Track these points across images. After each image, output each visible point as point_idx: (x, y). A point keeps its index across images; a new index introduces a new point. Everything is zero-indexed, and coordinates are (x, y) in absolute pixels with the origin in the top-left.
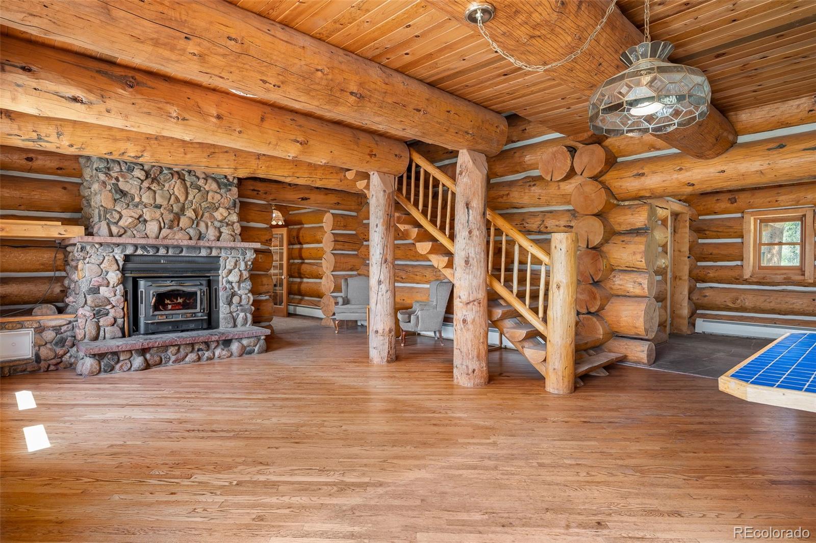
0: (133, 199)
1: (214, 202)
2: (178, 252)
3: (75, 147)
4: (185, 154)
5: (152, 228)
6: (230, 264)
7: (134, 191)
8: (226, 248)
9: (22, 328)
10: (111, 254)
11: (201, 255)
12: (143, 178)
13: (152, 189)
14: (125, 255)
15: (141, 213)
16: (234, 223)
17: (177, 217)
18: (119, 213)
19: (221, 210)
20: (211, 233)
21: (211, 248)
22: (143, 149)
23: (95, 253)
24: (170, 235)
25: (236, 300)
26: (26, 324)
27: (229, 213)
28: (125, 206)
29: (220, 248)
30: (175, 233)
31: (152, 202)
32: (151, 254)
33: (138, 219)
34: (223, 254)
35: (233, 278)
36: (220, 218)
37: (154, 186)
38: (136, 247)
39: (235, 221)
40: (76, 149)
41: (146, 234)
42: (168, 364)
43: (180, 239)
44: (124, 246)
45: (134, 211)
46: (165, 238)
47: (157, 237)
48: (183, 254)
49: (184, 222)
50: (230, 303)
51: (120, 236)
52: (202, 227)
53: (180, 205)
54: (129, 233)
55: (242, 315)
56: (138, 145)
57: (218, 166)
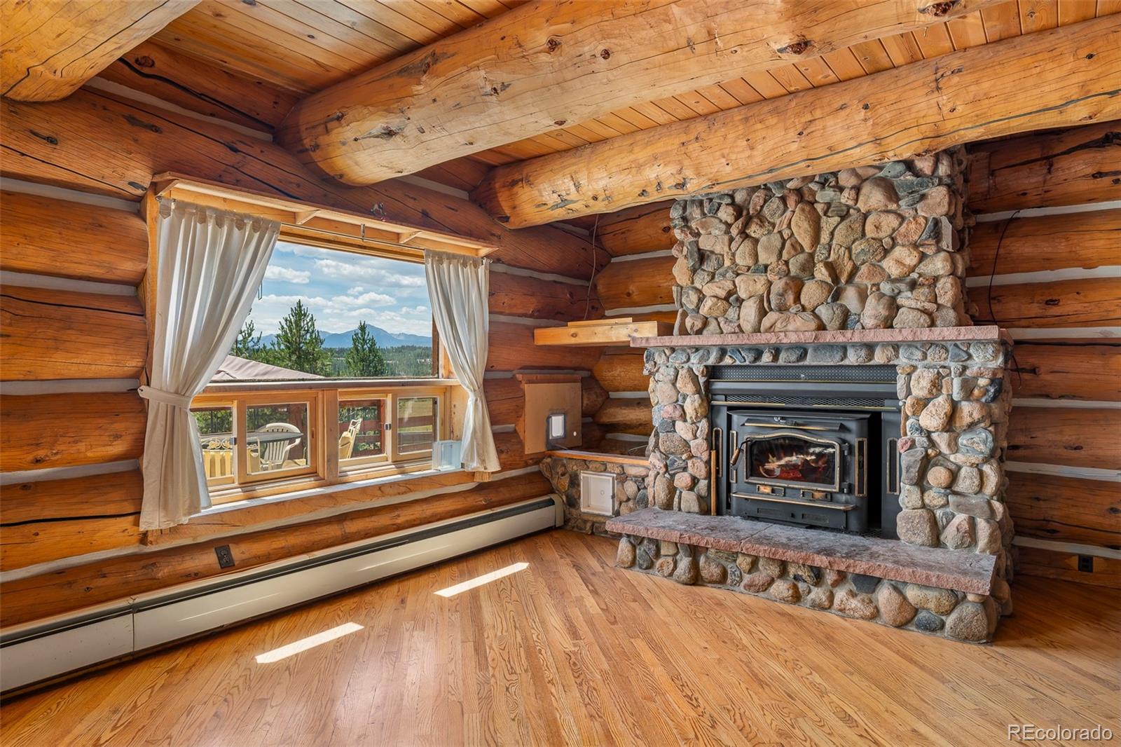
0: (721, 265)
1: (882, 235)
2: (793, 358)
3: (600, 198)
4: (752, 148)
5: (749, 312)
6: (921, 386)
7: (720, 247)
8: (910, 345)
9: (605, 470)
10: (686, 366)
11: (846, 362)
12: (730, 220)
13: (751, 237)
14: (706, 367)
15: (731, 287)
16: (936, 279)
17: (797, 286)
18: (699, 291)
19: (899, 252)
20: (872, 311)
21: (870, 348)
22: (678, 167)
23: (664, 364)
24: (778, 325)
25: (937, 476)
26: (609, 466)
27: (923, 257)
28: (707, 278)
29: (896, 347)
30: (787, 320)
31: (750, 262)
32: (747, 363)
33: (726, 299)
34: (902, 361)
35: (931, 419)
36: (895, 271)
37: (754, 230)
38: (723, 351)
39: (941, 272)
40: (603, 200)
41: (739, 326)
42: (736, 588)
43: (797, 329)
44: (707, 350)
45: (719, 284)
46: (771, 328)
47: (757, 330)
48: (808, 362)
49: (811, 293)
50: (921, 482)
51: (699, 332)
52: (850, 298)
53: (801, 258)
54: (713, 325)
55: (960, 518)
56: (669, 162)
57: (830, 148)
